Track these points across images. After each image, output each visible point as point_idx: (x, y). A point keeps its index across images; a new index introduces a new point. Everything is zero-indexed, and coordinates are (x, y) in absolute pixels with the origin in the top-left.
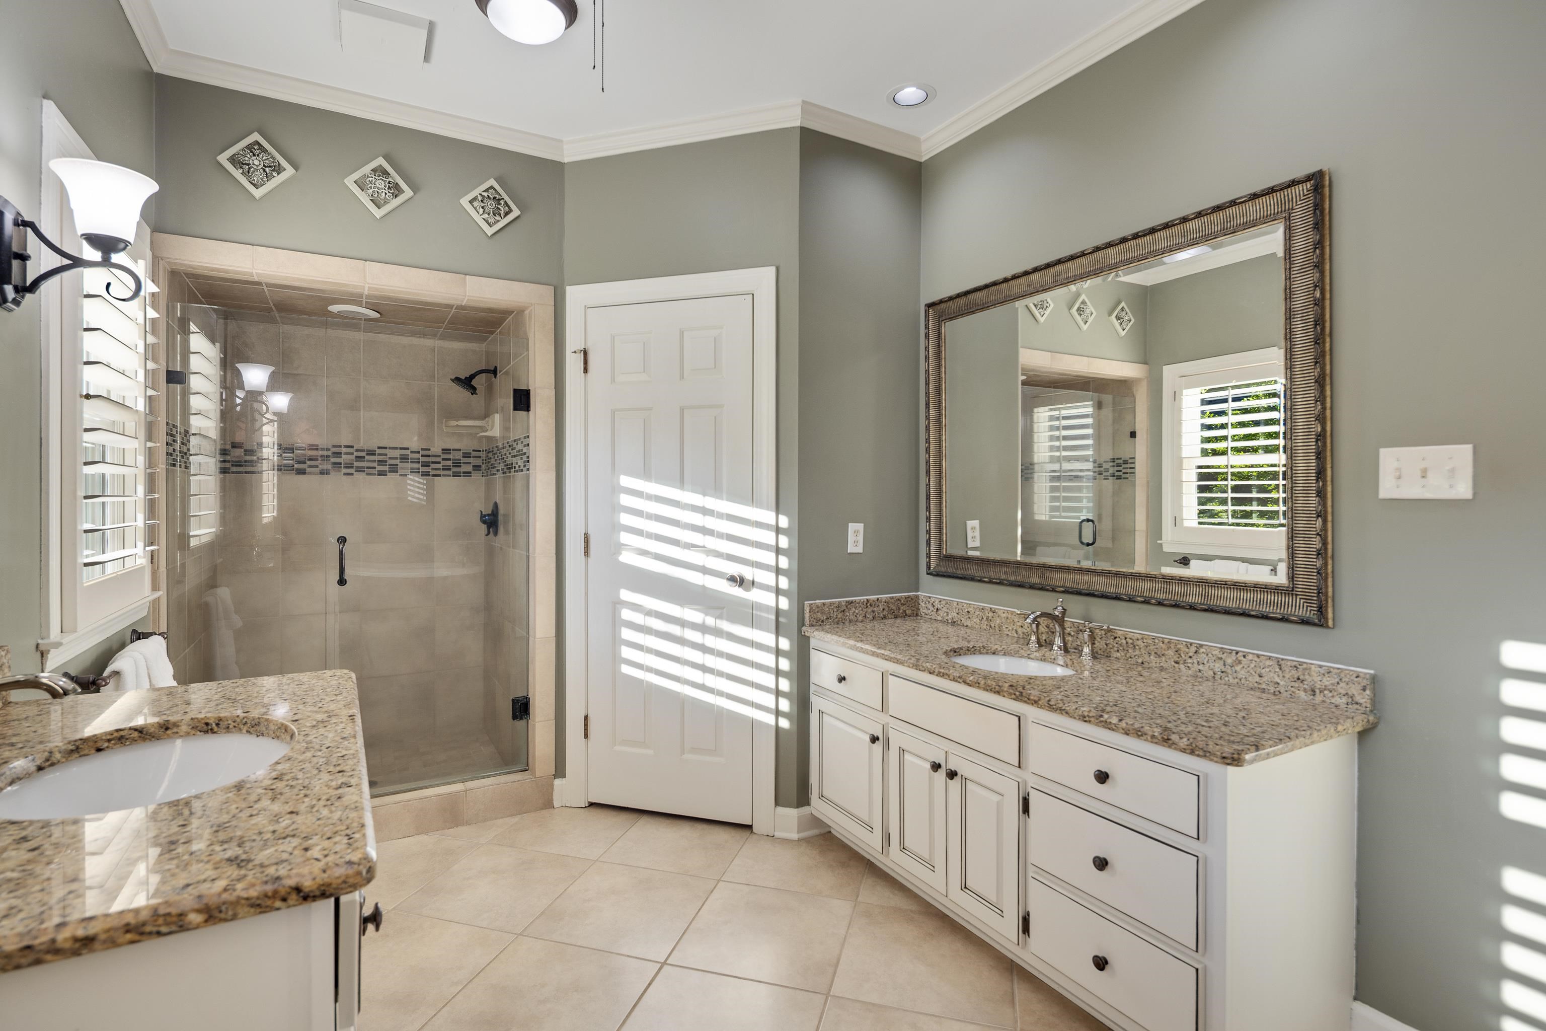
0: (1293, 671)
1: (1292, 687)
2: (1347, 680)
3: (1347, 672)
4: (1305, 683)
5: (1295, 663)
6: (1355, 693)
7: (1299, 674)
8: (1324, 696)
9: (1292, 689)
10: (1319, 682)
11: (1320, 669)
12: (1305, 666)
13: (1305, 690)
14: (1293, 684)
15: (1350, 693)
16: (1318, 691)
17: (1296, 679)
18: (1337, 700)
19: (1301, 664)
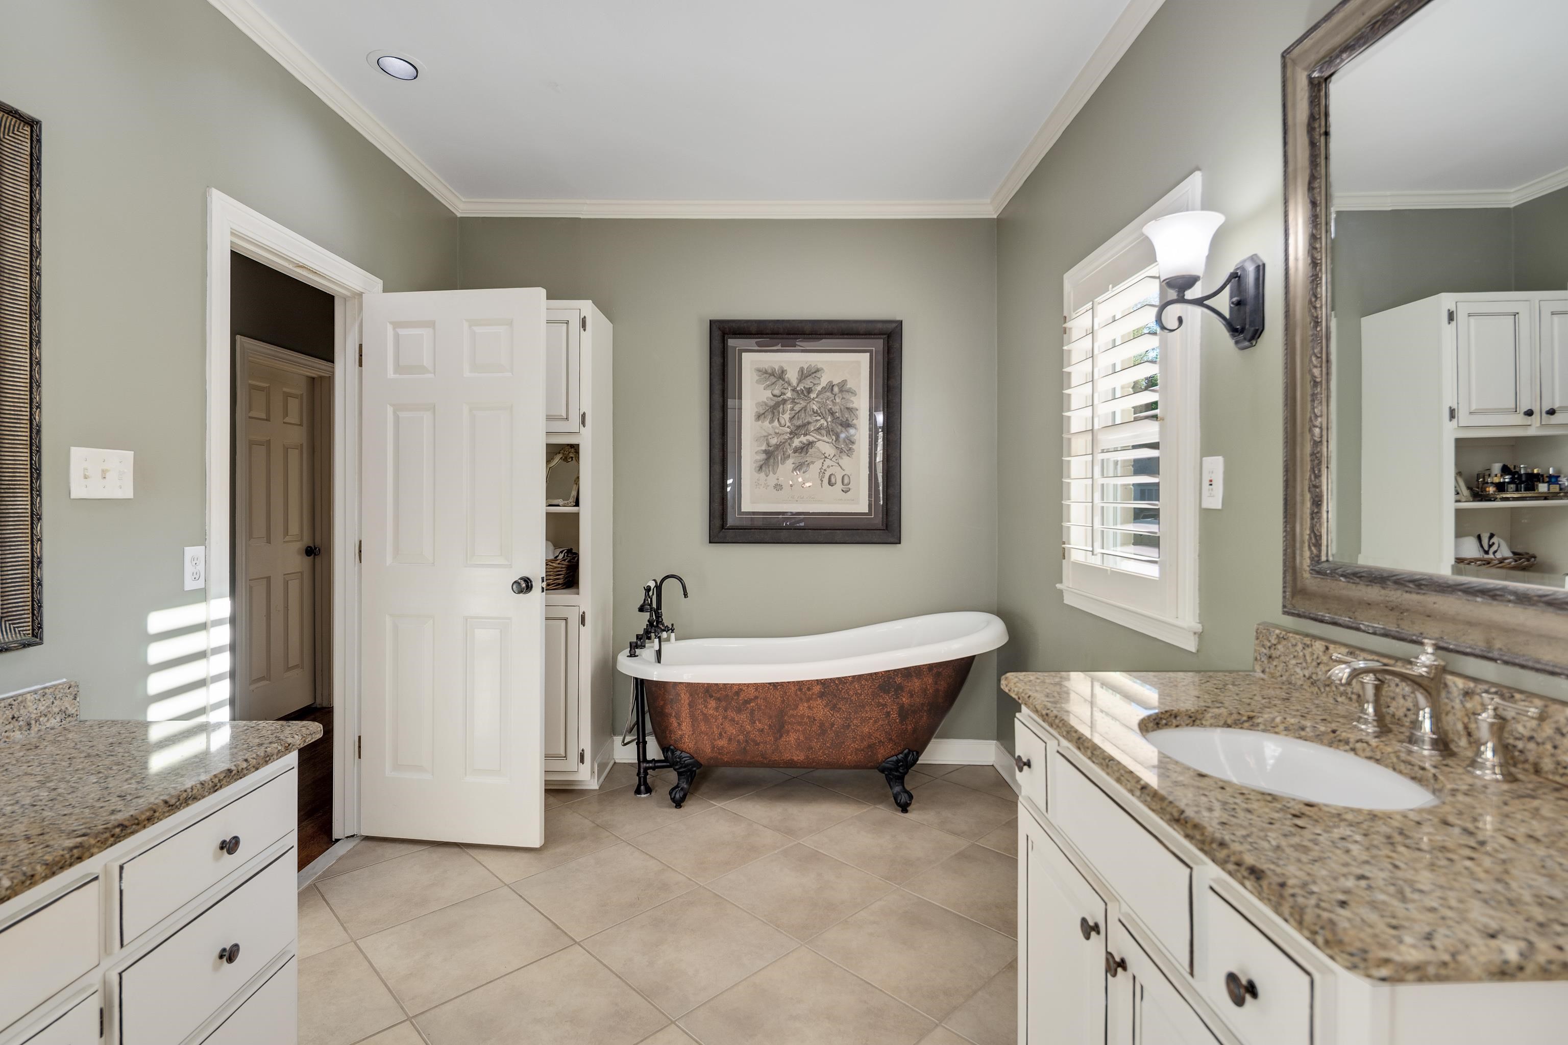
0: (7, 712)
1: (6, 732)
2: (60, 695)
3: (61, 686)
4: (21, 719)
5: (9, 701)
6: (68, 706)
7: (13, 712)
8: (40, 724)
9: (7, 734)
10: (35, 711)
11: (35, 696)
12: (20, 699)
13: (20, 729)
14: (7, 727)
15: (63, 708)
16: (33, 722)
17: (10, 720)
18: (54, 722)
19: (15, 698)
